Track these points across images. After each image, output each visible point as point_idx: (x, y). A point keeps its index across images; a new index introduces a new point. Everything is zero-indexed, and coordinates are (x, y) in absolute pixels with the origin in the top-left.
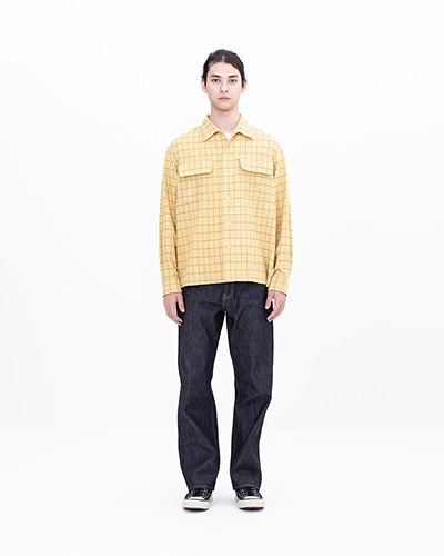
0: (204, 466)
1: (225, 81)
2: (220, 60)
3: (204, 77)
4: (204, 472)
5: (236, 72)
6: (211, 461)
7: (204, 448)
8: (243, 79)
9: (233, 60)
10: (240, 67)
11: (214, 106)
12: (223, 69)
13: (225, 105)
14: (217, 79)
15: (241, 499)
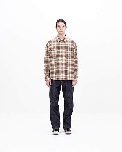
0: (57, 123)
1: (61, 27)
2: (60, 22)
3: (56, 26)
4: (57, 125)
5: (64, 25)
6: (58, 122)
7: (57, 119)
8: (66, 26)
9: (63, 21)
10: (65, 23)
11: (59, 33)
12: (61, 24)
13: (61, 33)
14: (59, 26)
15: (66, 131)
